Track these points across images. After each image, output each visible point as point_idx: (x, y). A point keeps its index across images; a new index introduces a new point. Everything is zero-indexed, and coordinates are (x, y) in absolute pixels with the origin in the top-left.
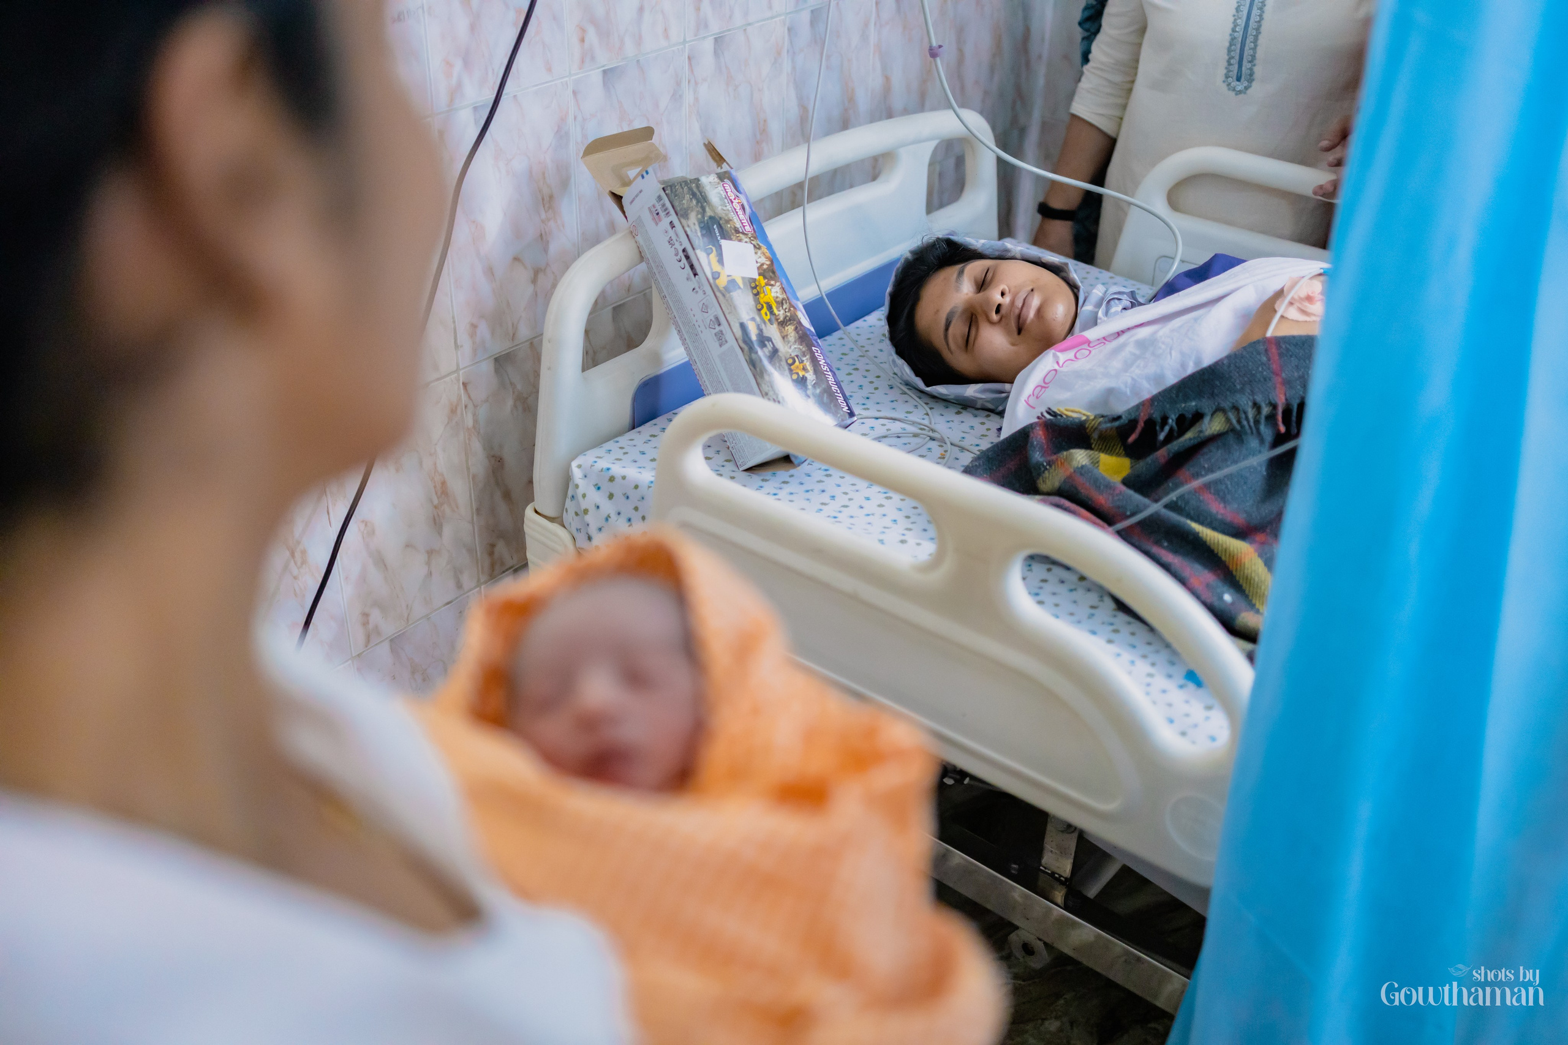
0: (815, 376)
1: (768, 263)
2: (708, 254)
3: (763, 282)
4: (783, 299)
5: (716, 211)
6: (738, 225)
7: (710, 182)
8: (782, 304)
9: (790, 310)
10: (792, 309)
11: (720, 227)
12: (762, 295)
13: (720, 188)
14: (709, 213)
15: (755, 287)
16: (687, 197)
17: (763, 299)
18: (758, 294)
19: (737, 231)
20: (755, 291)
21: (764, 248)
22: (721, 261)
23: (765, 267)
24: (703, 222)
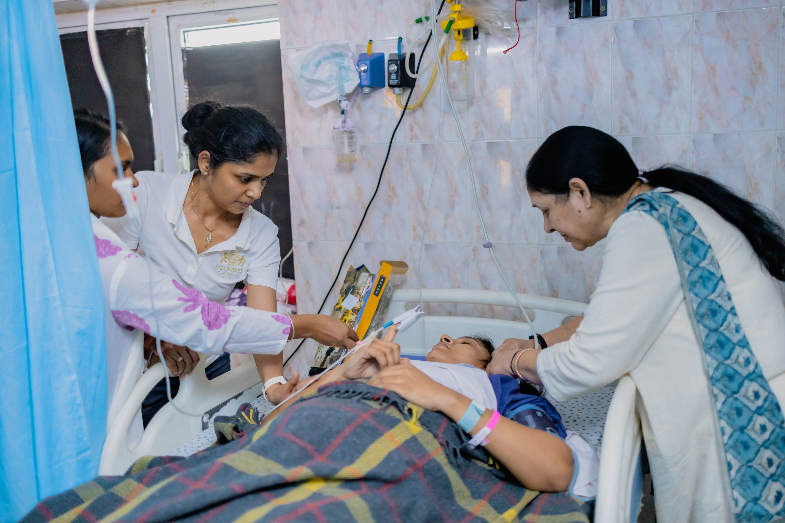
0: (338, 350)
1: (359, 307)
2: (342, 296)
3: (351, 312)
4: (353, 321)
5: (357, 285)
6: (360, 292)
7: (364, 275)
8: (351, 322)
9: (352, 325)
10: (353, 326)
11: (353, 290)
12: (346, 316)
13: (366, 278)
14: (354, 284)
15: (346, 313)
16: (352, 277)
17: (345, 317)
18: (345, 315)
19: (358, 293)
20: (345, 314)
21: (362, 303)
22: (343, 300)
23: (357, 308)
24: (349, 286)
